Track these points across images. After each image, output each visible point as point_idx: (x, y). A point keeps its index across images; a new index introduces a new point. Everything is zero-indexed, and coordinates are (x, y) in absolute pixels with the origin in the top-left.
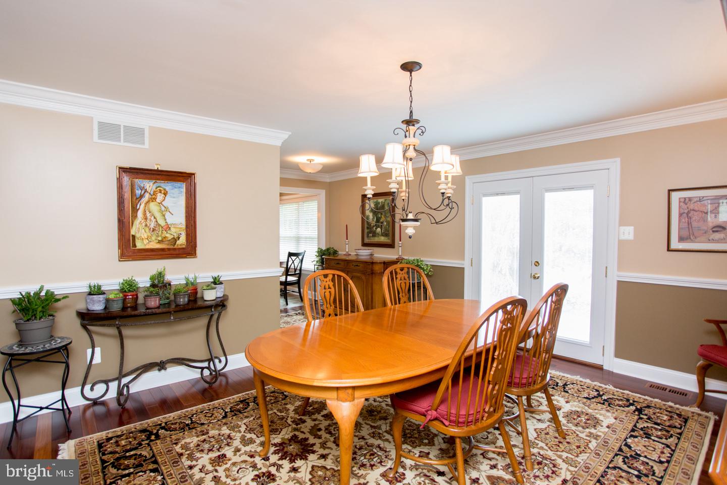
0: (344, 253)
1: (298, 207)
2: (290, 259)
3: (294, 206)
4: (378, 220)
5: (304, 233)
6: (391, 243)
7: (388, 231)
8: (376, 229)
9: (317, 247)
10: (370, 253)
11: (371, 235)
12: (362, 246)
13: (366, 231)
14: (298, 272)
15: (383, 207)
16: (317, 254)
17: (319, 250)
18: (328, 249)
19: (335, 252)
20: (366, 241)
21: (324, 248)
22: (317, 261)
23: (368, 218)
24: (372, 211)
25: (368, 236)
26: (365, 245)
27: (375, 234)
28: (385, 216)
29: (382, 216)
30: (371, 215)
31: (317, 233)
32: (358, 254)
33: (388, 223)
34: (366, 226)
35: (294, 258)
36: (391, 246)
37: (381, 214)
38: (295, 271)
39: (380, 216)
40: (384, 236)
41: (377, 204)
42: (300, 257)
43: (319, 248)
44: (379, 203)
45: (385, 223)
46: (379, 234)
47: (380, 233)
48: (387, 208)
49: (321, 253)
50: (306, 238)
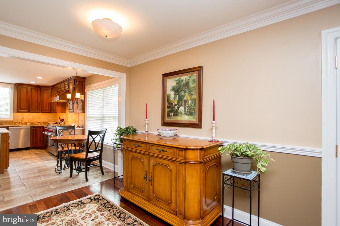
0: (144, 132)
1: (104, 92)
2: (90, 137)
3: (101, 91)
4: (180, 99)
5: (107, 113)
6: (197, 123)
7: (194, 109)
8: (178, 107)
9: (117, 125)
10: (175, 134)
11: (173, 114)
12: (162, 125)
13: (167, 110)
14: (99, 148)
15: (187, 84)
16: (117, 133)
17: (119, 129)
18: (127, 128)
19: (135, 131)
20: (167, 120)
21: (124, 127)
22: (116, 140)
23: (168, 97)
24: (174, 89)
25: (168, 115)
26: (165, 124)
27: (176, 113)
28: (190, 94)
29: (186, 94)
30: (172, 94)
31: (117, 114)
32: (161, 134)
33: (193, 100)
34: (167, 105)
35: (94, 136)
36: (198, 125)
37: (185, 92)
38: (96, 148)
39: (183, 94)
40: (188, 115)
41: (179, 82)
42: (101, 135)
43: (118, 127)
44: (182, 81)
45: (190, 101)
46: (181, 113)
47: (183, 112)
48: (192, 85)
49: (121, 132)
50: (109, 117)
